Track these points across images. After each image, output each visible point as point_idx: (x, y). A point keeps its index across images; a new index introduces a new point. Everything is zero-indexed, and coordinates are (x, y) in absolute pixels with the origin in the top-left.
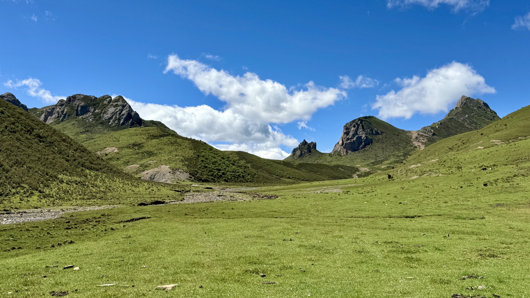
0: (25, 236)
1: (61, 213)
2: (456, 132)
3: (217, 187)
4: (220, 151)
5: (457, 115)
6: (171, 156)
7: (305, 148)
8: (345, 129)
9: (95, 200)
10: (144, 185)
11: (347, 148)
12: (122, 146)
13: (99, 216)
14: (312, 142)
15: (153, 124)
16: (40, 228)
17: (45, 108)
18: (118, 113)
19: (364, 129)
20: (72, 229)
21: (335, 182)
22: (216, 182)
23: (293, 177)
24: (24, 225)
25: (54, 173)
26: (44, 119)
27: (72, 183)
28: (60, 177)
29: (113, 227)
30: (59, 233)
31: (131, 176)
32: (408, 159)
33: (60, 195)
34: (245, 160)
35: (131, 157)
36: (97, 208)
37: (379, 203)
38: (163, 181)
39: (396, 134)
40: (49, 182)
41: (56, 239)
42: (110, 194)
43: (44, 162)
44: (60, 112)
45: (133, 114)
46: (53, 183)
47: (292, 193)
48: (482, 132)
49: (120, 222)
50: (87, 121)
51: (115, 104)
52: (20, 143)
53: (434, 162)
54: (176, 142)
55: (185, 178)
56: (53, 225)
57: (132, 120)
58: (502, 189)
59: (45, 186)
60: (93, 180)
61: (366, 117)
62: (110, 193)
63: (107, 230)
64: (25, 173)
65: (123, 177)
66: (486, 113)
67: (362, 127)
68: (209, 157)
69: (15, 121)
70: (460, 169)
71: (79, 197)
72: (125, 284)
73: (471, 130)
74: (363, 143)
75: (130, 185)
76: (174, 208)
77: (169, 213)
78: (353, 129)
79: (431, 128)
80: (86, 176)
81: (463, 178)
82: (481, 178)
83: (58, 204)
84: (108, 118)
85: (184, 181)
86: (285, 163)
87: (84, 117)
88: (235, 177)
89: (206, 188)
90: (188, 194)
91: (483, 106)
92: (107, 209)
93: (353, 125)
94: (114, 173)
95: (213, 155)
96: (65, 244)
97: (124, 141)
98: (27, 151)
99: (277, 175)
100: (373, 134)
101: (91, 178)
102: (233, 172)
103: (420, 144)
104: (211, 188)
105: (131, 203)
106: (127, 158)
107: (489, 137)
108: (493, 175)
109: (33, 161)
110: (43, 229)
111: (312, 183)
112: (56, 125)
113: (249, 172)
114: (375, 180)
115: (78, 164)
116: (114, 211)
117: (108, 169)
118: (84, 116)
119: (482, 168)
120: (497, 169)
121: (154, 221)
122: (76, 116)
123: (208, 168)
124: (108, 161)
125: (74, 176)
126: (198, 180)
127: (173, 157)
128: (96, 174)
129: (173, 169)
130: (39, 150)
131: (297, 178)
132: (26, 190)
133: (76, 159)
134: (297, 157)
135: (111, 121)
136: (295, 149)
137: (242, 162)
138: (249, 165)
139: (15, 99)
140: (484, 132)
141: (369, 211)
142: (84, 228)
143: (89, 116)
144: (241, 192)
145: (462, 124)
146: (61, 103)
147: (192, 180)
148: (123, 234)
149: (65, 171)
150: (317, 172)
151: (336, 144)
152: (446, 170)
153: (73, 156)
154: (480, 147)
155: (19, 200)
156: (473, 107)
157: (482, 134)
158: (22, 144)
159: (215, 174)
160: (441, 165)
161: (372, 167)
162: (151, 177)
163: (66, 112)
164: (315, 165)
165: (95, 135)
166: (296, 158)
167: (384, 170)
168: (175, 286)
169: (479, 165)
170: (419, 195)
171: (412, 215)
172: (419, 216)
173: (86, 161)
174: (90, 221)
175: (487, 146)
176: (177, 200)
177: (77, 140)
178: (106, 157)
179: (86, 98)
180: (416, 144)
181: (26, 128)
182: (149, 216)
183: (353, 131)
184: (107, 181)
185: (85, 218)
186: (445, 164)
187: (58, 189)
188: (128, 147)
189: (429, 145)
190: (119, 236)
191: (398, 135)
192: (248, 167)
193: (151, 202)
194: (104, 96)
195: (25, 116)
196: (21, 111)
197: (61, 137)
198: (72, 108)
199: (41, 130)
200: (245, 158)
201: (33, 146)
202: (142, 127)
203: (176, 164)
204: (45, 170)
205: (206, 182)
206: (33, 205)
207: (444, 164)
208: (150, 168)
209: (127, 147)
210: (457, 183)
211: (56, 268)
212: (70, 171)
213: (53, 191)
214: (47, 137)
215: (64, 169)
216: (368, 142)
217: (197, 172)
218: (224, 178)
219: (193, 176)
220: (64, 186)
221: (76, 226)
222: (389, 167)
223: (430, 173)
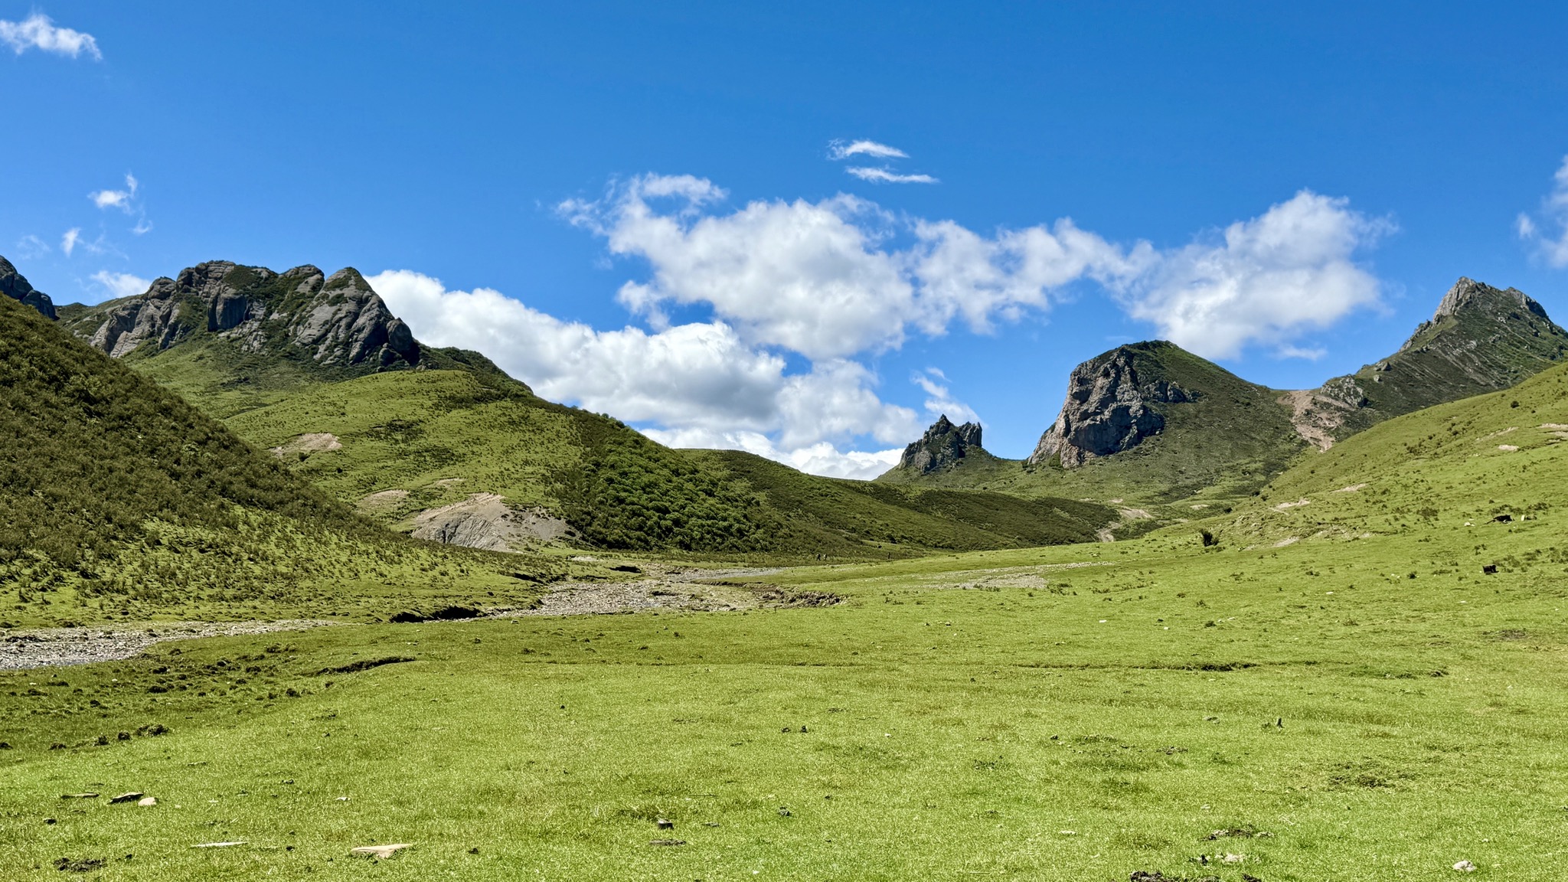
0: (22, 710)
1: (146, 642)
2: (1435, 395)
3: (656, 565)
4: (667, 450)
5: (1442, 341)
6: (509, 466)
7: (944, 442)
8: (1075, 382)
9: (257, 603)
10: (418, 557)
11: (1080, 444)
12: (353, 430)
13: (259, 654)
14: (968, 424)
15: (455, 359)
16: (73, 686)
17: (109, 304)
18: (343, 323)
19: (1138, 384)
20: (170, 691)
21: (1034, 552)
22: (651, 549)
23: (903, 537)
24: (24, 679)
25: (131, 513)
26: (107, 338)
27: (186, 546)
28: (150, 528)
29: (295, 688)
30: (128, 702)
31: (380, 529)
32: (1275, 484)
33: (146, 587)
34: (749, 479)
35: (381, 465)
36: (260, 628)
37: (1145, 622)
38: (482, 543)
39: (1242, 400)
40: (115, 542)
41: (116, 721)
42: (308, 583)
43: (100, 479)
44: (157, 317)
45: (390, 326)
46: (128, 548)
47: (886, 589)
48: (1516, 398)
49: (319, 673)
50: (245, 348)
51: (333, 294)
52: (25, 417)
53: (1352, 492)
54: (525, 418)
55: (552, 536)
56: (114, 680)
57: (388, 346)
58: (1535, 584)
59: (101, 556)
60: (255, 538)
61: (1145, 346)
62: (307, 580)
63: (275, 696)
64: (37, 516)
65: (354, 530)
66: (1536, 335)
67: (1132, 376)
68: (633, 469)
69: (9, 349)
70: (1432, 518)
71: (209, 591)
72: (270, 842)
73: (1485, 389)
74: (1134, 430)
75: (374, 555)
76: (495, 631)
77: (477, 645)
78: (1101, 382)
79: (1356, 380)
80: (232, 526)
81: (1434, 546)
82: (1488, 548)
83: (140, 614)
84: (310, 340)
85: (550, 544)
86: (881, 492)
87: (233, 336)
88: (716, 534)
89: (617, 569)
90: (557, 588)
91: (1526, 312)
92: (291, 630)
93: (1102, 369)
94: (325, 516)
95: (643, 462)
96: (139, 734)
97: (359, 415)
98: (48, 444)
99: (854, 530)
100: (1166, 400)
101: (248, 531)
102: (708, 517)
103: (1319, 433)
104: (634, 570)
105: (369, 612)
106: (370, 468)
107: (1537, 413)
108: (1529, 539)
109: (65, 476)
110: (81, 690)
111: (957, 555)
112: (146, 361)
113: (759, 517)
114: (1159, 550)
115: (209, 487)
116: (307, 639)
117: (305, 505)
118: (235, 333)
119: (1499, 515)
120: (1545, 517)
121: (419, 669)
122: (209, 330)
123: (628, 505)
124: (304, 478)
125: (195, 525)
126: (593, 543)
127: (518, 468)
128: (266, 519)
129: (515, 507)
130: (84, 442)
131: (918, 539)
132: (39, 570)
133: (204, 472)
134: (918, 473)
135: (322, 348)
136: (914, 444)
137: (739, 487)
138: (761, 496)
139: (13, 276)
140: (1523, 398)
141: (1098, 648)
142: (206, 688)
143: (251, 334)
144: (729, 581)
145: (1457, 369)
146: (161, 291)
147: (577, 543)
148: (317, 709)
149: (166, 510)
150: (984, 522)
151: (1046, 432)
152: (1387, 520)
153: (194, 461)
154: (1506, 446)
155: (18, 599)
156: (1496, 314)
157: (1515, 405)
158: (31, 422)
159: (649, 523)
160: (1374, 503)
161: (1162, 506)
162: (444, 532)
163: (178, 317)
164: (977, 498)
165: (267, 393)
166: (915, 475)
167: (1199, 515)
168: (404, 849)
169: (1493, 506)
170: (1276, 598)
171: (1224, 662)
172: (1246, 666)
173: (233, 479)
174: (229, 669)
175: (1530, 443)
176: (518, 606)
177: (211, 409)
178: (302, 466)
179: (241, 274)
180: (1306, 432)
181: (45, 372)
182: (409, 654)
183: (1102, 388)
184: (298, 541)
185: (214, 658)
186: (1385, 500)
187: (142, 565)
188: (373, 433)
189: (1348, 435)
190: (301, 715)
191: (1248, 404)
192: (758, 503)
193: (434, 611)
194: (298, 268)
195: (42, 333)
196: (30, 318)
197: (155, 401)
198: (196, 305)
199: (92, 378)
200: (749, 472)
201: (65, 428)
202: (419, 371)
203: (525, 490)
204: (103, 506)
205: (620, 548)
206: (58, 617)
207: (1381, 501)
208: (441, 501)
209: (368, 435)
210: (1410, 561)
211: (92, 801)
212: (181, 508)
213: (125, 572)
214: (111, 398)
215: (165, 503)
216: (1151, 425)
217: (593, 518)
218: (680, 537)
219: (580, 528)
220: (163, 556)
221: (183, 683)
222: (1217, 507)
223: (1335, 527)
